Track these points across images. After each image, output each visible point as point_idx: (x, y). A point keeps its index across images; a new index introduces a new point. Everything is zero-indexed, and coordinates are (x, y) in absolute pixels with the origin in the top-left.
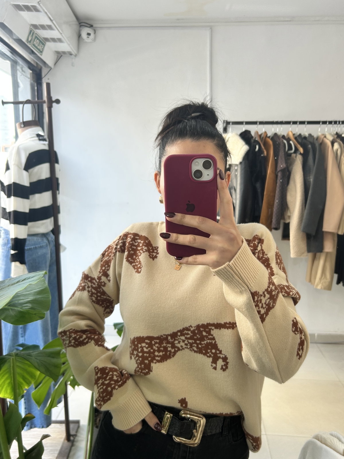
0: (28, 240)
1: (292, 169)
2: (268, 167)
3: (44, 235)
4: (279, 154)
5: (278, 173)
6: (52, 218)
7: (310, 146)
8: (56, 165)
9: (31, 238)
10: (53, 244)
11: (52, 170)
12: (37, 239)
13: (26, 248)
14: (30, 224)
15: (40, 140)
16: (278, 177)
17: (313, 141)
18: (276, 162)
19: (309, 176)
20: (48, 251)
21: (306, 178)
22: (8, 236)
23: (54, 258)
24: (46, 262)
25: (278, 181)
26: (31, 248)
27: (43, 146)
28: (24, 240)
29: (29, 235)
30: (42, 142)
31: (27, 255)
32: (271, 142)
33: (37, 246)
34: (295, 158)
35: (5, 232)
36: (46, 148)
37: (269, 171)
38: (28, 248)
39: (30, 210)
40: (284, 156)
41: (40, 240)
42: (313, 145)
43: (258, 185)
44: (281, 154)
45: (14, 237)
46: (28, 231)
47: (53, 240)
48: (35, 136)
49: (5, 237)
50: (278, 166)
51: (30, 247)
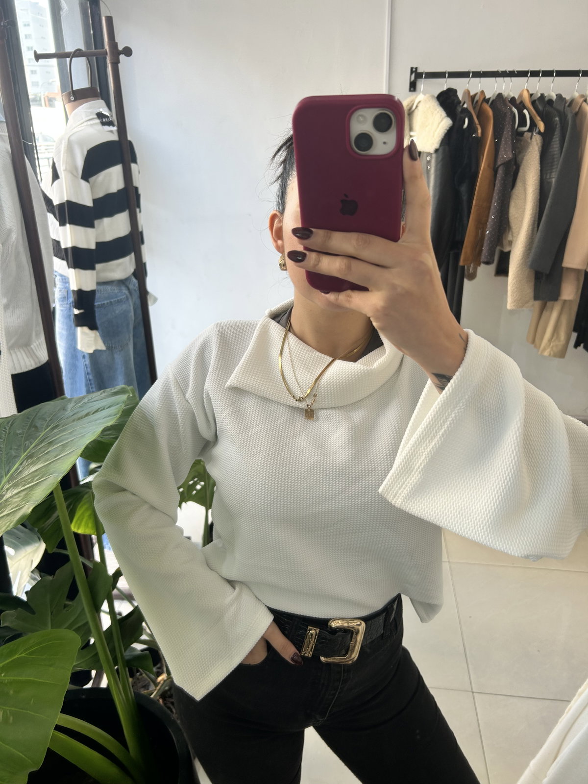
0: (98, 290)
1: (523, 159)
2: (482, 157)
3: (122, 282)
4: (503, 132)
5: (498, 168)
6: (133, 255)
7: (557, 119)
8: (133, 166)
9: (102, 288)
10: (136, 295)
11: (128, 176)
12: (111, 290)
13: (96, 304)
14: (98, 266)
15: (103, 124)
16: (498, 175)
17: (564, 108)
18: (496, 147)
19: (551, 173)
20: (130, 307)
21: (545, 175)
22: (67, 285)
23: (140, 317)
24: (128, 325)
25: (497, 182)
26: (104, 304)
27: (109, 134)
28: (93, 292)
29: (98, 284)
30: (107, 128)
31: (97, 314)
32: (490, 112)
33: (112, 300)
34: (529, 140)
35: (62, 280)
36: (115, 137)
37: (483, 165)
38: (100, 303)
39: (98, 244)
40: (510, 137)
41: (116, 291)
42: (563, 116)
43: (463, 189)
44: (507, 134)
45: (76, 289)
46: (97, 278)
47: (136, 289)
48: (96, 116)
49: (62, 287)
50: (500, 156)
51: (102, 303)
